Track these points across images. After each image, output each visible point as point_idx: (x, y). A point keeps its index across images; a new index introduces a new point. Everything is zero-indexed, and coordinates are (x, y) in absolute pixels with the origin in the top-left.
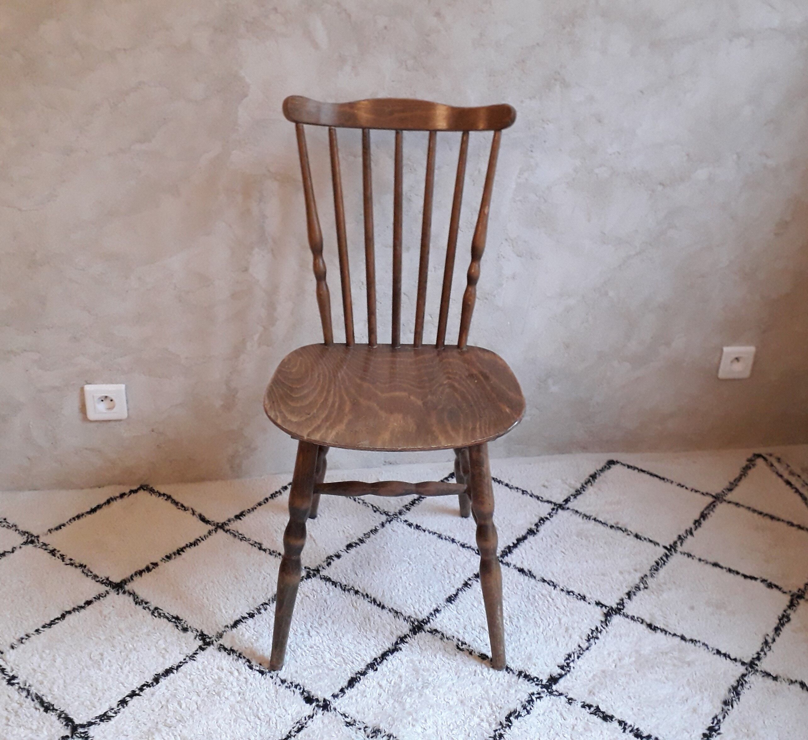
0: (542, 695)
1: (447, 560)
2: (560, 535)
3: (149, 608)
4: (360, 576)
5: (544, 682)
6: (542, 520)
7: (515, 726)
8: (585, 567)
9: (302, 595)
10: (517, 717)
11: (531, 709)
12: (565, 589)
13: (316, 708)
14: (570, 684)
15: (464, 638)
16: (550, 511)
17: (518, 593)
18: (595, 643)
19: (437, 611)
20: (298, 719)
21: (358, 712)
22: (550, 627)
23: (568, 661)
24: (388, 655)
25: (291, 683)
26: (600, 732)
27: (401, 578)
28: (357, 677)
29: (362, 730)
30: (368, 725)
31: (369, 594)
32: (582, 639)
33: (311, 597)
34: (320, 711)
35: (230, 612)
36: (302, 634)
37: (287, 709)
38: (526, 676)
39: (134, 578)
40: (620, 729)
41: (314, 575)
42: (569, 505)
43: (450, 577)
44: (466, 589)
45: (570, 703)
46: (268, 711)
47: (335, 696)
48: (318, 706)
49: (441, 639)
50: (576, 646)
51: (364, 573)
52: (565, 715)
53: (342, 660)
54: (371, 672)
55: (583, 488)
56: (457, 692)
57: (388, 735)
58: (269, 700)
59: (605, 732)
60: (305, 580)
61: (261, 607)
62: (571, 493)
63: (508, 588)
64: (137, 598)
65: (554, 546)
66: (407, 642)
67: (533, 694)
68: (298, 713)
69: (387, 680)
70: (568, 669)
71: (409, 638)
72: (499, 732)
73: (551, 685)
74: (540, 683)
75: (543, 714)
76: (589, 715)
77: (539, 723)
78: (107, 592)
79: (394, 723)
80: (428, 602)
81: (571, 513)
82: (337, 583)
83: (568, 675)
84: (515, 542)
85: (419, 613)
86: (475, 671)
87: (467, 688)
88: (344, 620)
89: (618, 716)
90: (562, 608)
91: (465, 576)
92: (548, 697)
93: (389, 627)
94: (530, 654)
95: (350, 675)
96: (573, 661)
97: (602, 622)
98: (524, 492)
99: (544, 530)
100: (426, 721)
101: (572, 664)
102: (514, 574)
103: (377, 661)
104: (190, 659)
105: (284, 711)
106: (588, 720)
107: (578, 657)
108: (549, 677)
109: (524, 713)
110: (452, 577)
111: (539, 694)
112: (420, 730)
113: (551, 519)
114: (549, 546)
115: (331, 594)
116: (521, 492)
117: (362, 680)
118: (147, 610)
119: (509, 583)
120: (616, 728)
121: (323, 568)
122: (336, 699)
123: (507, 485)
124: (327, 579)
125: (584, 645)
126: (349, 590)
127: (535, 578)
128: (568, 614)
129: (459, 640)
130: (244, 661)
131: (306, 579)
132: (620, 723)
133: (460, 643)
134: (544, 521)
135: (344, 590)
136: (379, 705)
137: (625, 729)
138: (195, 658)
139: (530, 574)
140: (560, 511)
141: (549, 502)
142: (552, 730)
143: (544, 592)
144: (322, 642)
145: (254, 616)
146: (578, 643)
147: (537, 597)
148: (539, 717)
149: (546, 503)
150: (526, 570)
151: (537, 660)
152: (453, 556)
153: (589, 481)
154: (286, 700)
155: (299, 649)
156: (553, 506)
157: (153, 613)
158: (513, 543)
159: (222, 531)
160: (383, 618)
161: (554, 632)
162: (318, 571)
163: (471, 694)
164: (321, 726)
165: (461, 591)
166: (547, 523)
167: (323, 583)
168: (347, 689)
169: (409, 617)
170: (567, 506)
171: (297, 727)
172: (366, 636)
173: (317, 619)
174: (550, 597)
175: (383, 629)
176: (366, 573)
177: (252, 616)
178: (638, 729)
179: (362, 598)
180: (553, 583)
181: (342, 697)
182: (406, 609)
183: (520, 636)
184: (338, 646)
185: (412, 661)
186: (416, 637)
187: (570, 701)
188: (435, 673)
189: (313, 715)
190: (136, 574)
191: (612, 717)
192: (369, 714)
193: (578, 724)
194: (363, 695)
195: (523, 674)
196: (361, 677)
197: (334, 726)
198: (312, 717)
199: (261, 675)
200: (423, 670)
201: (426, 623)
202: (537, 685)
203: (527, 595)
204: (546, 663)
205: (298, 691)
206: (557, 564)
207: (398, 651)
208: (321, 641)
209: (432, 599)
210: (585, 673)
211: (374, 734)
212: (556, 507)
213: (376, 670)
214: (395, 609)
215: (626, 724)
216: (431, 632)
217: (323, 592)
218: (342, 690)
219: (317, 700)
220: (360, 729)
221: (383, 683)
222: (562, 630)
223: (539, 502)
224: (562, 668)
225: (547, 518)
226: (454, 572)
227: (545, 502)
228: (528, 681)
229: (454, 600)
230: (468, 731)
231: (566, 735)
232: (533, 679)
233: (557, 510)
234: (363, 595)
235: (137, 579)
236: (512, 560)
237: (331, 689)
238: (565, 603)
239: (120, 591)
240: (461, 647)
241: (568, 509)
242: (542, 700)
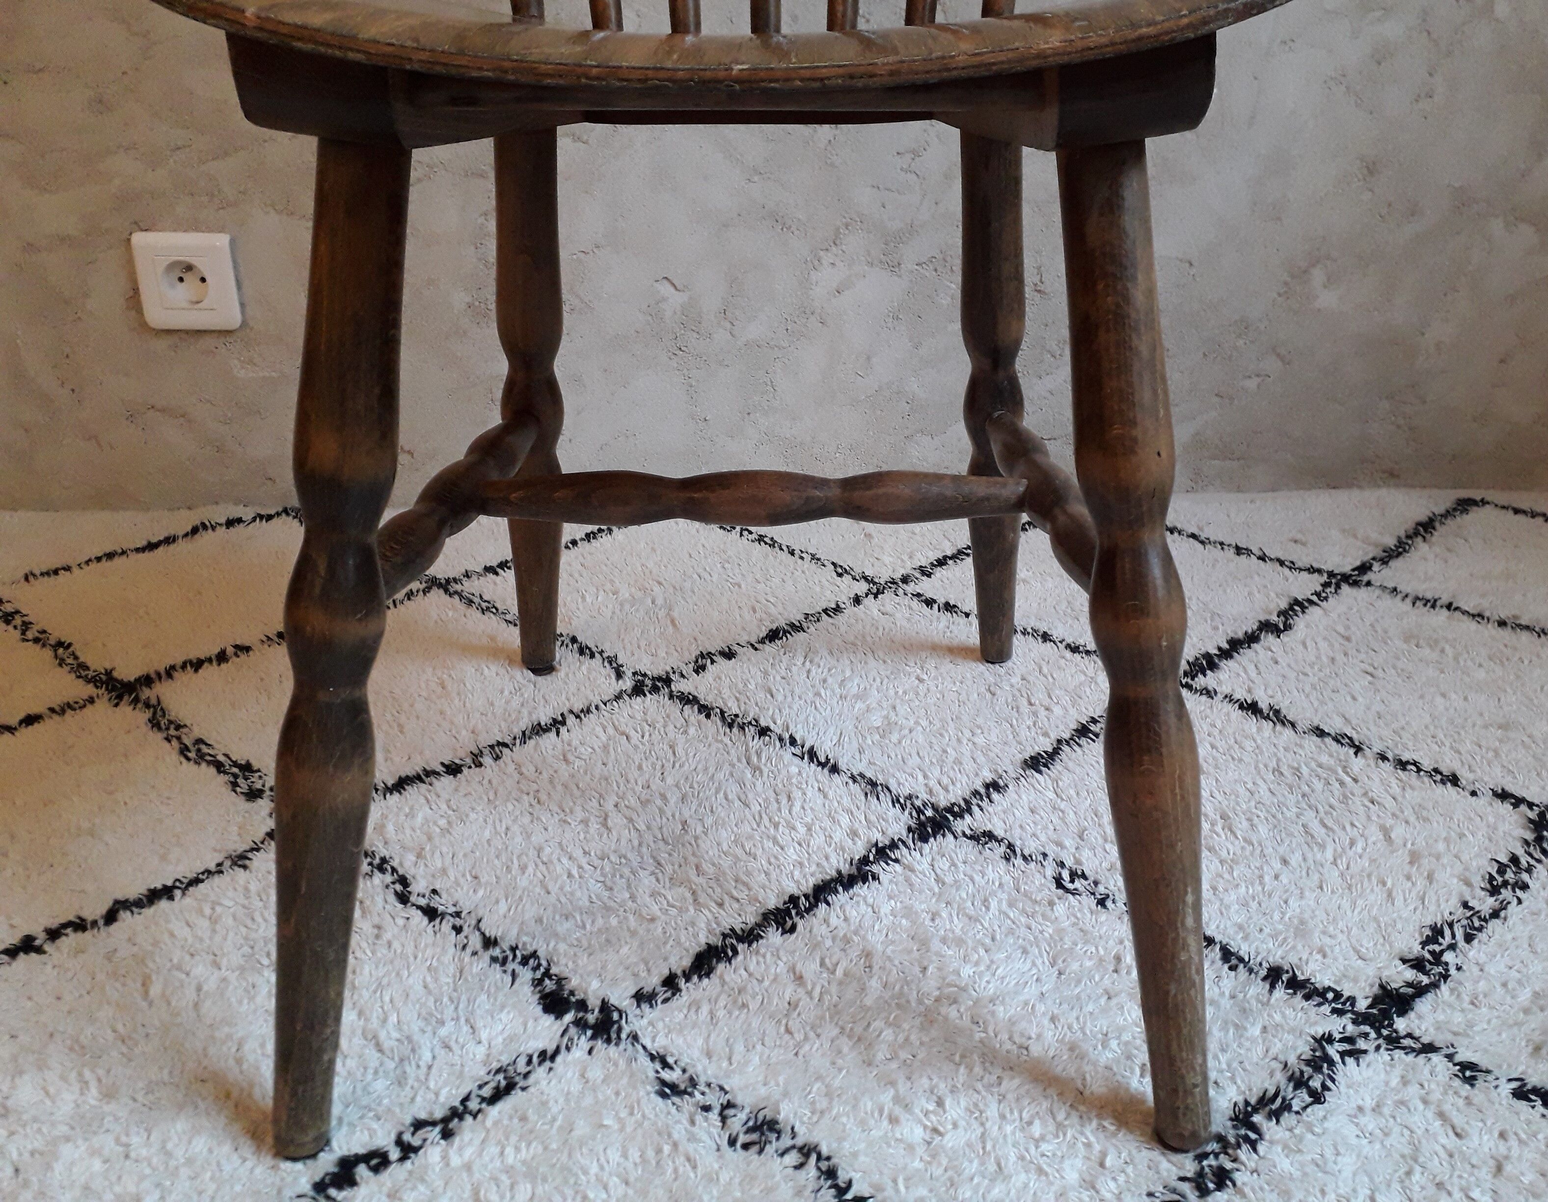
1: (1031, 678)
2: (1353, 638)
3: (179, 738)
4: (780, 698)
5: (1362, 1005)
6: (1298, 606)
7: (1271, 1142)
8: (1441, 708)
9: (611, 731)
10: (1276, 1115)
11: (1325, 1087)
12: (1390, 755)
13: (573, 1031)
14: (1458, 1018)
15: (1078, 862)
16: (1319, 588)
17: (1246, 759)
18: (1520, 901)
19: (994, 786)
20: (505, 1060)
21: (709, 1055)
22: (1359, 848)
23: (1437, 948)
24: (836, 892)
25: (514, 949)
27: (894, 708)
28: (724, 947)
29: (714, 1116)
30: (739, 1101)
31: (798, 738)
33: (635, 737)
34: (583, 1043)
35: (397, 759)
36: (585, 822)
37: (480, 1024)
38: (1295, 984)
39: (175, 674)
41: (655, 689)
42: (1373, 577)
43: (1035, 714)
44: (1083, 741)
45: (1470, 1081)
46: (416, 1026)
47: (642, 998)
48: (582, 1024)
49: (1008, 859)
50: (1453, 904)
51: (792, 692)
52: (1458, 1120)
53: (688, 895)
54: (773, 936)
55: (1403, 544)
56: (1053, 1019)
57: (801, 1149)
58: (430, 992)
60: (626, 697)
61: (486, 751)
62: (1371, 556)
63: (1213, 747)
64: (164, 716)
65: (1340, 658)
66: (896, 861)
68: (511, 1039)
69: (822, 964)
70: (1440, 970)
71: (905, 851)
72: (1211, 1161)
73: (1386, 1015)
74: (1348, 1006)
78: (91, 700)
79: (829, 1109)
80: (969, 766)
81: (1378, 592)
82: (713, 709)
83: (1444, 987)
84: (1225, 646)
85: (937, 788)
86: (1118, 959)
87: (1090, 1008)
88: (717, 792)
90: (1389, 803)
91: (1080, 713)
92: (1385, 1055)
93: (845, 820)
94: (1302, 922)
95: (703, 939)
96: (1452, 948)
97: (1527, 842)
98: (1239, 550)
99: (1307, 626)
100: (940, 1103)
101: (1448, 957)
102: (1228, 714)
103: (796, 906)
104: (234, 863)
105: (466, 1029)
108: (1376, 989)
109: (1302, 1097)
110: (1043, 713)
111: (1348, 1039)
112: (918, 1134)
113: (1324, 604)
114: (1324, 659)
115: (692, 731)
116: (1232, 550)
117: (740, 957)
118: (175, 742)
119: (1216, 732)
121: (683, 676)
122: (645, 1007)
123: (1193, 536)
124: (687, 699)
125: (1486, 904)
126: (742, 728)
127: (1293, 725)
128: (1412, 819)
129: (1062, 865)
130: (389, 878)
131: (630, 696)
133: (1066, 875)
134: (1303, 609)
135: (731, 726)
136: (787, 1037)
138: (247, 862)
139: (1277, 717)
140: (1345, 588)
141: (1312, 570)
142: (1418, 1169)
143: (1324, 759)
144: (640, 845)
145: (461, 772)
146: (1461, 895)
147: (1305, 770)
149: (1304, 574)
150: (1263, 705)
151: (1328, 941)
152: (1045, 670)
153: (1416, 533)
154: (484, 997)
155: (565, 861)
156: (1325, 578)
157: (184, 751)
158: (1220, 649)
159: (441, 591)
160: (831, 794)
161: (1372, 861)
162: (667, 681)
163: (1103, 1024)
164: (576, 1087)
165: (1068, 744)
166: (1312, 610)
167: (674, 708)
168: (688, 980)
169: (910, 797)
170: (1365, 578)
171: (492, 1085)
172: (775, 842)
173: (639, 789)
174: (1347, 773)
175: (827, 823)
176: (797, 691)
177: (453, 770)
179: (778, 744)
180: (1350, 739)
181: (665, 1001)
182: (902, 776)
183: (1261, 868)
184: (686, 859)
185: (909, 912)
186: (926, 848)
187: (1468, 1073)
188: (982, 952)
189: (557, 1051)
190: (184, 666)
192: (747, 1063)
194: (735, 1002)
195: (1285, 977)
196: (740, 947)
197: (617, 1094)
198: (553, 1058)
199: (425, 920)
200: (944, 940)
201: (960, 815)
202: (1339, 1012)
203: (1273, 764)
204: (1357, 952)
205: (526, 975)
206: (1354, 698)
207: (865, 880)
208: (636, 843)
209: (981, 759)
210: (1504, 985)
211: (754, 1137)
212: (1333, 581)
213: (793, 929)
214: (869, 774)
216: (974, 838)
217: (671, 727)
218: (670, 982)
219: (582, 1005)
220: (706, 1109)
221: (810, 969)
222: (1401, 857)
223: (1286, 571)
224: (1418, 964)
225: (1311, 602)
226: (1047, 701)
227: (1301, 570)
228: (1307, 997)
229: (1046, 766)
230: (1097, 1147)
233: (1338, 587)
234: (781, 739)
235: (183, 678)
236: (1220, 683)
237: (636, 975)
238: (1396, 789)
239: (126, 698)
240: (1070, 886)
241: (1369, 584)
242: (1364, 1060)
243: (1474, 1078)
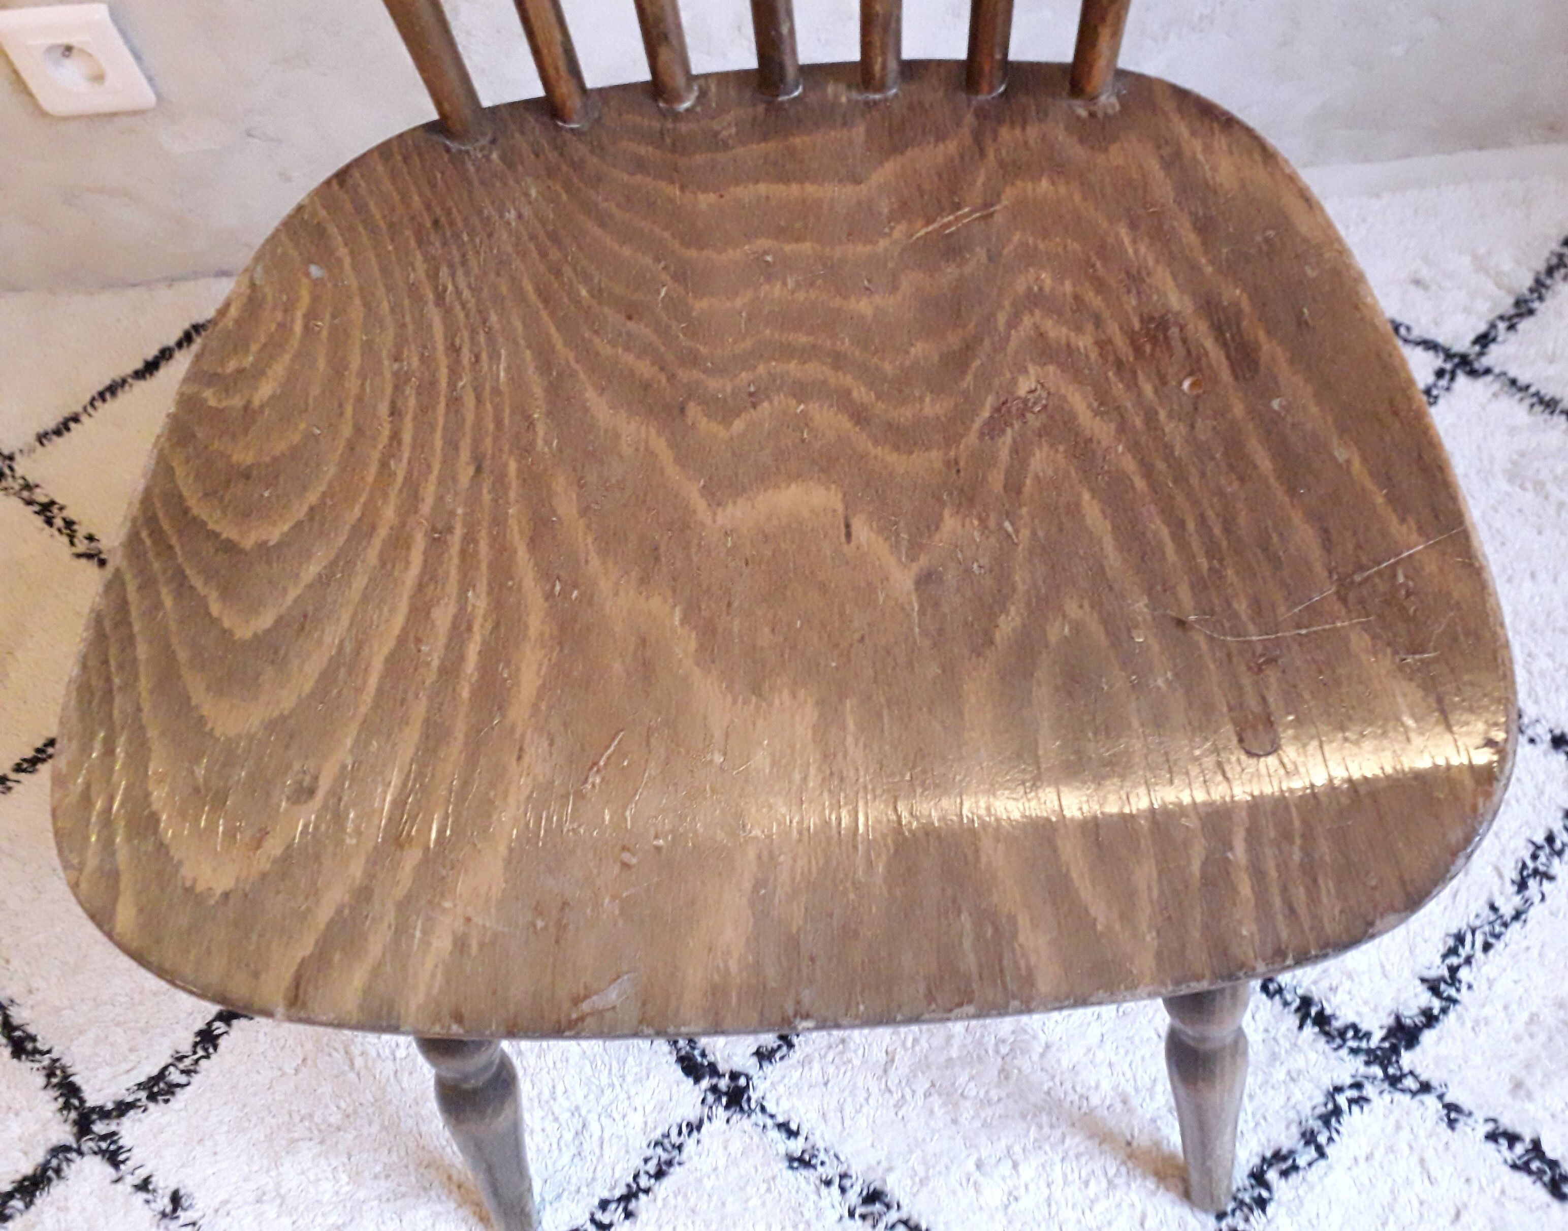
0: (1367, 1090)
5: (1377, 1042)
10: (1285, 1174)
11: (1330, 1143)
14: (1457, 1053)
16: (1432, 380)
18: (1542, 898)
23: (1456, 962)
32: (1501, 876)
38: (1322, 1020)
42: (1494, 356)
45: (1452, 1126)
50: (1481, 904)
52: (1433, 1164)
55: (1539, 287)
62: (1499, 312)
67: (1340, 1089)
70: (1452, 992)
73: (1396, 1050)
74: (1363, 1044)
75: (1369, 1159)
77: (1356, 1193)
81: (1495, 388)
83: (1452, 1015)
92: (1386, 1100)
96: (1468, 961)
101: (1463, 973)
106: (1503, 1192)
107: (1487, 947)
108: (1392, 1022)
109: (1308, 1157)
111: (1358, 1087)
140: (1462, 379)
141: (1428, 344)
148: (1355, 1174)
149: (1419, 350)
156: (1440, 360)
170: (1486, 362)
187: (1452, 1117)
202: (1355, 1052)
210: (1506, 1009)
212: (1448, 366)
224: (1434, 985)
227: (1418, 344)
232: (1343, 1034)
233: (1452, 378)
241: (1488, 371)
242: (1368, 1109)
243: (1456, 1122)
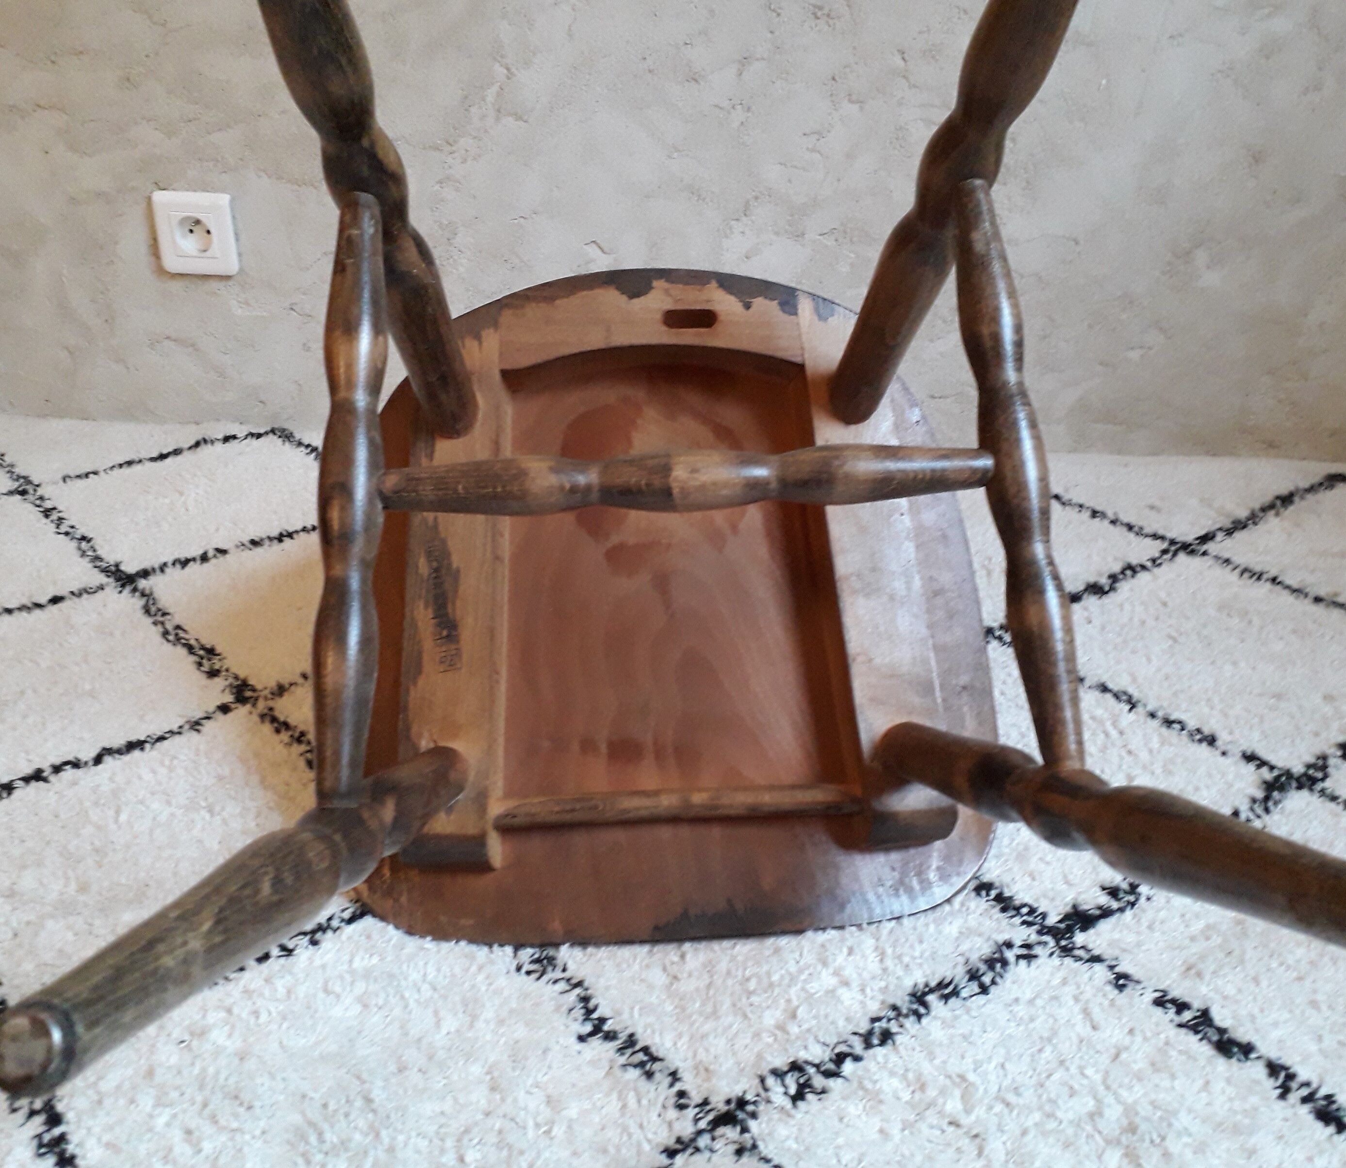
0: (1038, 950)
2: (1172, 604)
5: (1051, 921)
6: (1131, 570)
7: (935, 1020)
10: (946, 998)
11: (993, 984)
12: (1160, 714)
14: (1130, 939)
16: (1157, 554)
26: (1200, 1083)
38: (999, 899)
40: (1270, 1086)
42: (1211, 547)
45: (1121, 988)
52: (1097, 1013)
55: (1254, 518)
59: (1218, 1086)
65: (1151, 623)
67: (1009, 945)
70: (1131, 900)
72: (884, 1024)
73: (1069, 931)
74: (1038, 921)
75: (1031, 1002)
76: (1173, 1032)
77: (1013, 1024)
81: (1211, 562)
83: (1128, 914)
89: (1267, 1048)
90: (1144, 755)
92: (1056, 960)
97: (1254, 800)
99: (1131, 590)
106: (1167, 1043)
108: (1068, 910)
109: (972, 988)
111: (1027, 946)
113: (1155, 570)
114: (1136, 621)
120: (1257, 1082)
128: (1158, 770)
132: (1274, 1069)
134: (1135, 573)
137: (1285, 1092)
140: (1182, 556)
141: (1157, 537)
148: (1016, 1008)
149: (1148, 539)
153: (1272, 507)
156: (1166, 545)
166: (1144, 576)
170: (1204, 548)
178: (1329, 1098)
180: (1130, 696)
187: (1121, 982)
191: (1247, 1050)
193: (1135, 1047)
195: (991, 893)
202: (1027, 924)
206: (1149, 661)
212: (1172, 549)
215: (1291, 1077)
224: (1113, 893)
225: (1144, 568)
227: (1147, 536)
228: (1004, 910)
231: (1089, 1072)
232: (1018, 909)
233: (1175, 554)
241: (1205, 554)
242: (1035, 963)
243: (1124, 986)
